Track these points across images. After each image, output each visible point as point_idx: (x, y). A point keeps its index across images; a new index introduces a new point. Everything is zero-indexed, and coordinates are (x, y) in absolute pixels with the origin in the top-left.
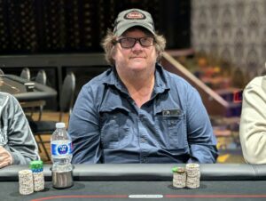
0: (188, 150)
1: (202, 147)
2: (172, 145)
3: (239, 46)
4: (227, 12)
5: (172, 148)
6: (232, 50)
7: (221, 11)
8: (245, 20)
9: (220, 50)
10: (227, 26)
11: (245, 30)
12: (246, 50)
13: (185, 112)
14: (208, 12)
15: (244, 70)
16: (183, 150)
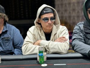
0: (13, 51)
1: (18, 50)
2: (6, 49)
3: (70, 17)
4: (66, 6)
5: (6, 50)
6: (68, 18)
7: (64, 6)
8: (71, 8)
9: (64, 18)
10: (66, 11)
11: (71, 12)
12: (72, 18)
13: (12, 38)
14: (60, 6)
15: (71, 25)
16: (11, 51)
